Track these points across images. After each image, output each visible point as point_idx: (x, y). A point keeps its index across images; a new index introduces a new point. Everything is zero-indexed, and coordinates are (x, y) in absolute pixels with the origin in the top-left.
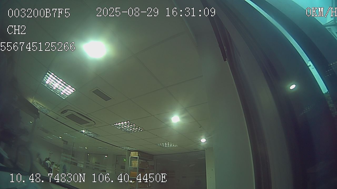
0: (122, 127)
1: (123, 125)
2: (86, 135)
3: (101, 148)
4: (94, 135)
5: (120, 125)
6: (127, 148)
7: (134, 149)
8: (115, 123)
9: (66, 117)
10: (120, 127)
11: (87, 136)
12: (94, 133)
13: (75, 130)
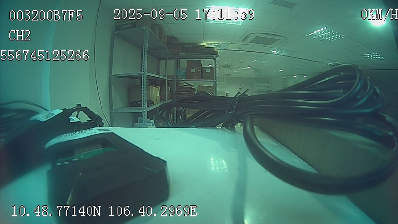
0: (319, 36)
1: (319, 34)
2: (278, 56)
3: (298, 66)
4: (287, 53)
5: (316, 35)
6: (328, 62)
7: (336, 63)
8: (310, 32)
9: (250, 42)
10: (317, 37)
11: (280, 56)
12: (287, 51)
13: (265, 54)
